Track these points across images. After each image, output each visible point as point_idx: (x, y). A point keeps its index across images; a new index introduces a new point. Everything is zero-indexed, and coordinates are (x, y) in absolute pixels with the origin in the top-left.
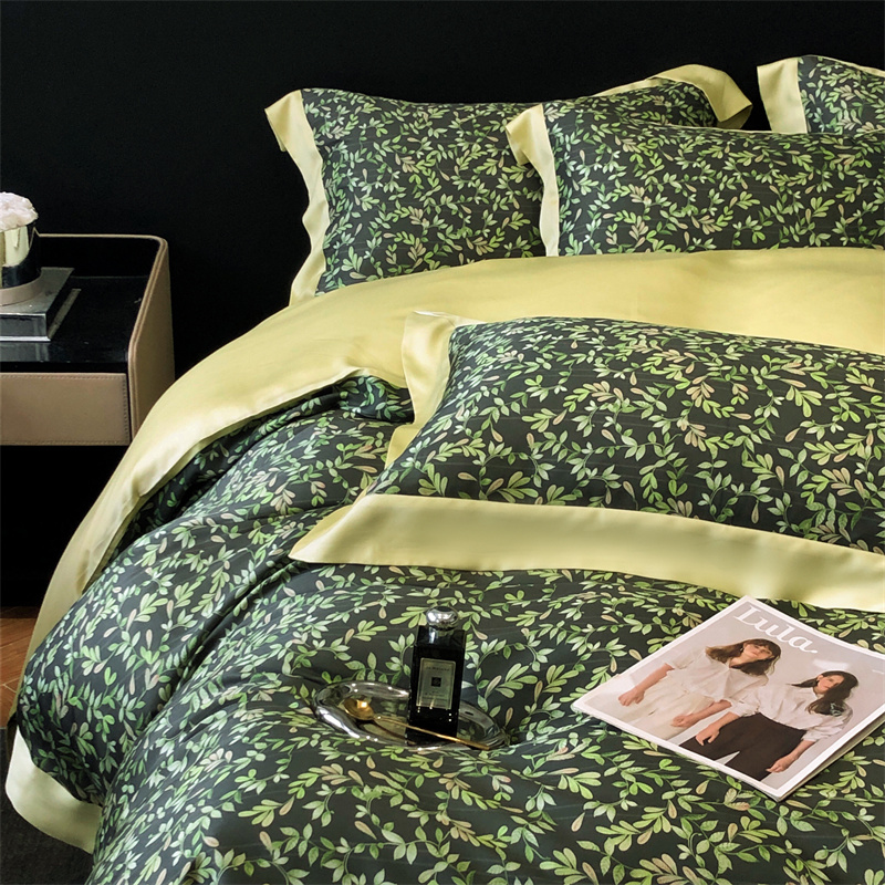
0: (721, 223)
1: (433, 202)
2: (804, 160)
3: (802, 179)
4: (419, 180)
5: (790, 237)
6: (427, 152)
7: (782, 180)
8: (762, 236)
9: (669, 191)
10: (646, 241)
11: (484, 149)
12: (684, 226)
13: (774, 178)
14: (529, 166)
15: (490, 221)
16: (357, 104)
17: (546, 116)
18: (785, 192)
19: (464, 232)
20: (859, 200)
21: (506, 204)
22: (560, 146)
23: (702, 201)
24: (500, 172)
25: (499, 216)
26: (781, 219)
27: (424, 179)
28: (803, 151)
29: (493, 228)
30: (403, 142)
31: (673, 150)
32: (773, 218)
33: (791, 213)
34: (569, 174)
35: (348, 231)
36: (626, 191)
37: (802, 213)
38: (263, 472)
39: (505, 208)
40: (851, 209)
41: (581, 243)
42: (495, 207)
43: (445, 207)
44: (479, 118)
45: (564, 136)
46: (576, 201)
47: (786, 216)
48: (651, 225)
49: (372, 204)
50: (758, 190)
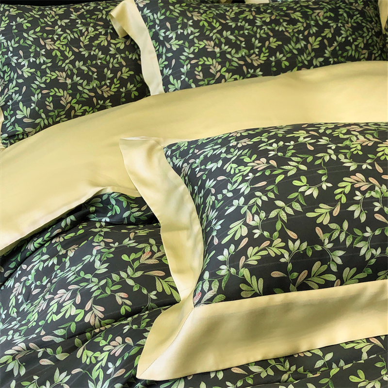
0: (263, 58)
1: (71, 66)
2: (297, 15)
3: (300, 26)
4: (59, 54)
5: (302, 62)
6: (60, 36)
7: (290, 28)
8: (287, 64)
9: (228, 42)
10: (221, 75)
11: (96, 30)
12: (242, 63)
13: (286, 28)
14: (127, 37)
15: (109, 75)
16: (5, 10)
17: (137, 4)
18: (294, 35)
19: (94, 84)
20: (334, 35)
21: (117, 63)
22: (151, 21)
23: (250, 46)
24: (109, 43)
25: (114, 71)
26: (295, 52)
27: (62, 52)
28: (295, 11)
29: (112, 79)
30: (43, 30)
31: (223, 16)
32: (291, 52)
33: (300, 48)
34: (162, 38)
35: (16, 92)
36: (202, 44)
37: (306, 46)
38: (63, 291)
39: (117, 66)
40: (331, 41)
41: (179, 81)
42: (111, 66)
43: (79, 69)
44: (88, 11)
45: (153, 15)
46: (170, 55)
47: (298, 50)
48: (222, 64)
49: (30, 73)
50: (279, 35)
